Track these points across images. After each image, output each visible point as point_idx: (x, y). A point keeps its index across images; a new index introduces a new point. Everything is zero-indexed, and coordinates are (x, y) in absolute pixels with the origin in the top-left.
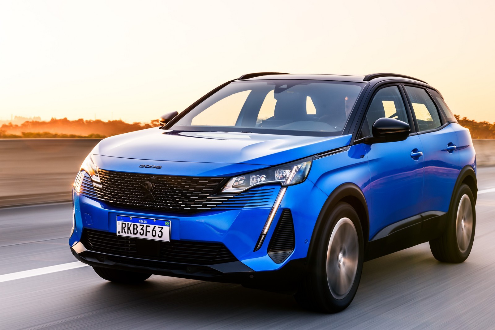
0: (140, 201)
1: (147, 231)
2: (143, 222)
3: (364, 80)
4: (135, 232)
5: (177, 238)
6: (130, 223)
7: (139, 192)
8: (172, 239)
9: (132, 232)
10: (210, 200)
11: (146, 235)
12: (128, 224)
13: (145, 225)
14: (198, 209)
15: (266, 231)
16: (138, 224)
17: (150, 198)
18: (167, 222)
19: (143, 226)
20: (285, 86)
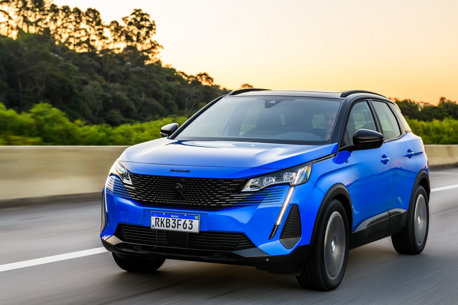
0: (171, 199)
1: (178, 225)
2: (175, 217)
3: (341, 97)
4: (168, 225)
5: (206, 229)
6: (163, 218)
7: (171, 192)
8: (201, 230)
9: (165, 226)
10: (232, 198)
11: (178, 228)
12: (161, 219)
13: (177, 219)
14: (222, 205)
15: (278, 223)
16: (171, 219)
17: (180, 197)
18: (197, 217)
19: (175, 220)
20: (273, 102)
